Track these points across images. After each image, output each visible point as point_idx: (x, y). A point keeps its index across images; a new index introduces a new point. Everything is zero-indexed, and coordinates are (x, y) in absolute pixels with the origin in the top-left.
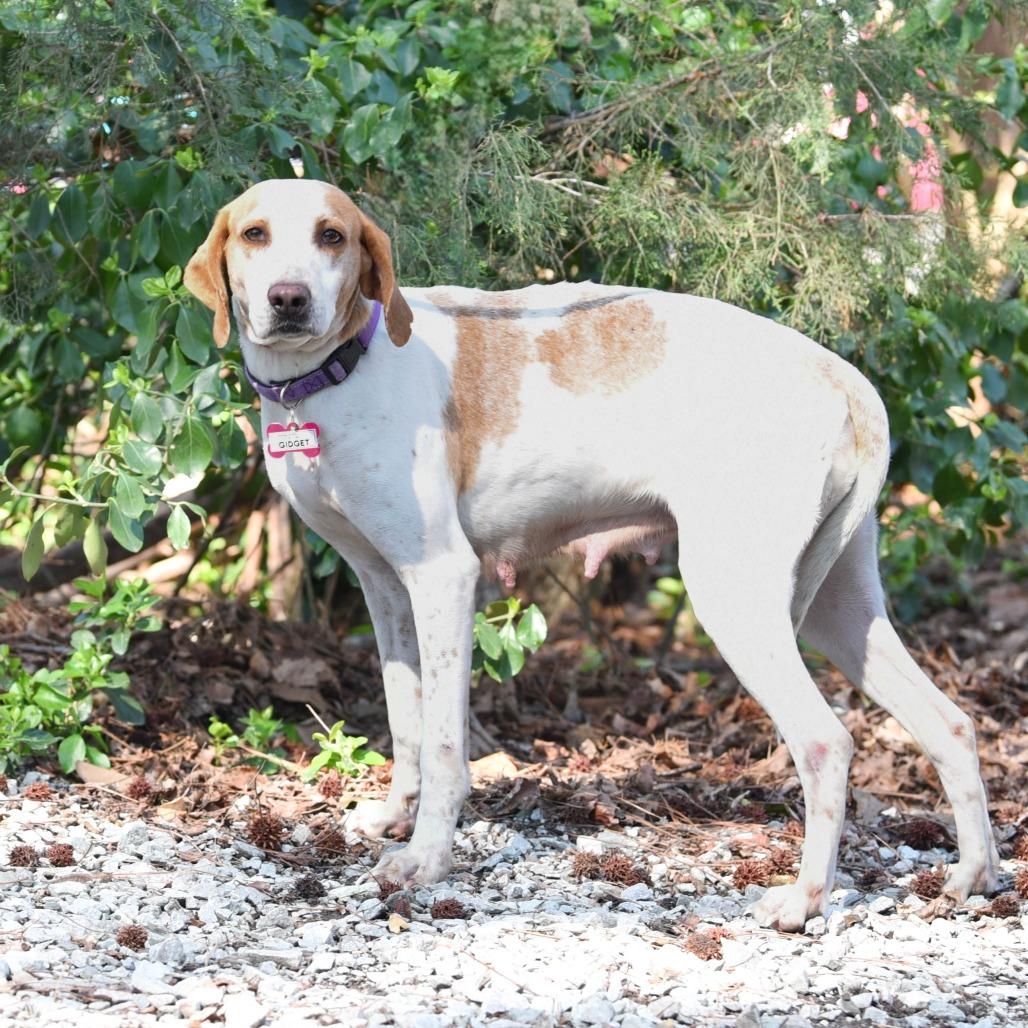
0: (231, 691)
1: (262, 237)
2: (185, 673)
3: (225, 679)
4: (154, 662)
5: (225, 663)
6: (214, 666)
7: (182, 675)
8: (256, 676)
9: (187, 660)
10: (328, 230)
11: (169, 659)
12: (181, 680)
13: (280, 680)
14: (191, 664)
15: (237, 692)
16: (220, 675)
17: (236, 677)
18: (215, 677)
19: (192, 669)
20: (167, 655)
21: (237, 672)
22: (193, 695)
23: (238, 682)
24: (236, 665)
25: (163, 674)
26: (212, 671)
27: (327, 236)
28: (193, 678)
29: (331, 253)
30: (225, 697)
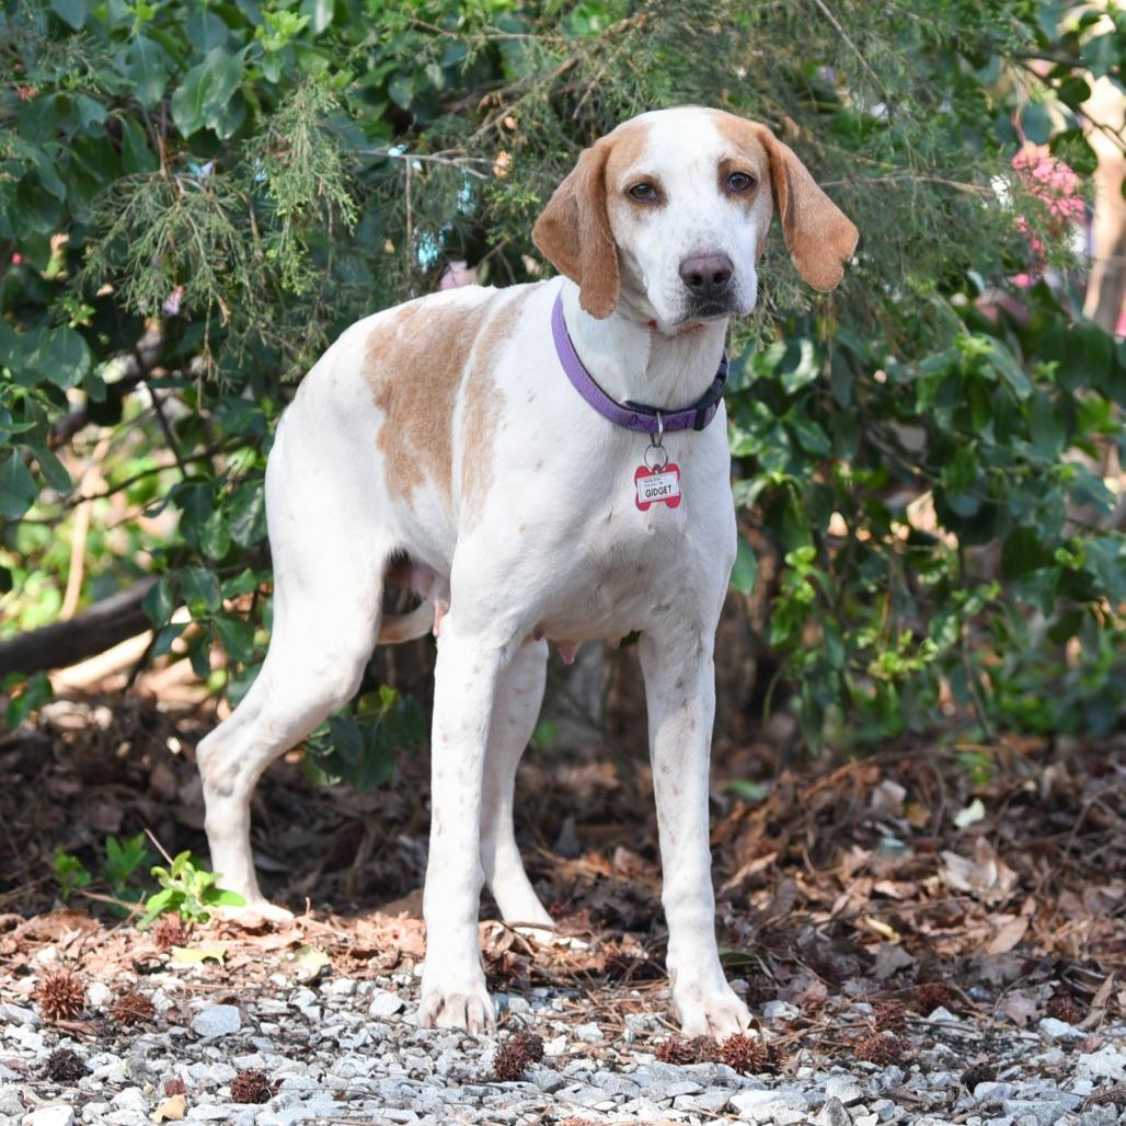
0: (119, 815)
1: (653, 194)
2: (61, 793)
3: (113, 800)
4: (17, 778)
5: (117, 780)
6: (102, 784)
7: (56, 795)
8: (157, 797)
9: (66, 776)
10: (735, 174)
11: (43, 774)
12: (55, 801)
13: (188, 802)
14: (70, 781)
15: (127, 817)
16: (109, 796)
17: (131, 798)
18: (101, 798)
19: (70, 787)
20: (39, 768)
21: (132, 792)
22: (70, 821)
23: (130, 804)
24: (132, 784)
25: (29, 794)
26: (97, 790)
27: (734, 182)
28: (71, 800)
29: (743, 202)
30: (111, 823)
